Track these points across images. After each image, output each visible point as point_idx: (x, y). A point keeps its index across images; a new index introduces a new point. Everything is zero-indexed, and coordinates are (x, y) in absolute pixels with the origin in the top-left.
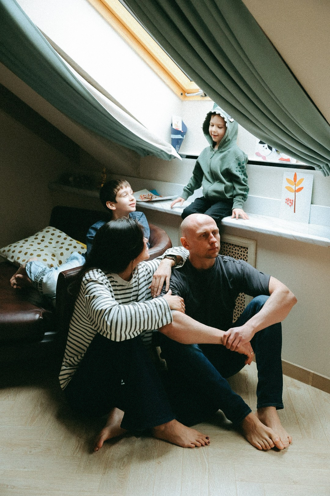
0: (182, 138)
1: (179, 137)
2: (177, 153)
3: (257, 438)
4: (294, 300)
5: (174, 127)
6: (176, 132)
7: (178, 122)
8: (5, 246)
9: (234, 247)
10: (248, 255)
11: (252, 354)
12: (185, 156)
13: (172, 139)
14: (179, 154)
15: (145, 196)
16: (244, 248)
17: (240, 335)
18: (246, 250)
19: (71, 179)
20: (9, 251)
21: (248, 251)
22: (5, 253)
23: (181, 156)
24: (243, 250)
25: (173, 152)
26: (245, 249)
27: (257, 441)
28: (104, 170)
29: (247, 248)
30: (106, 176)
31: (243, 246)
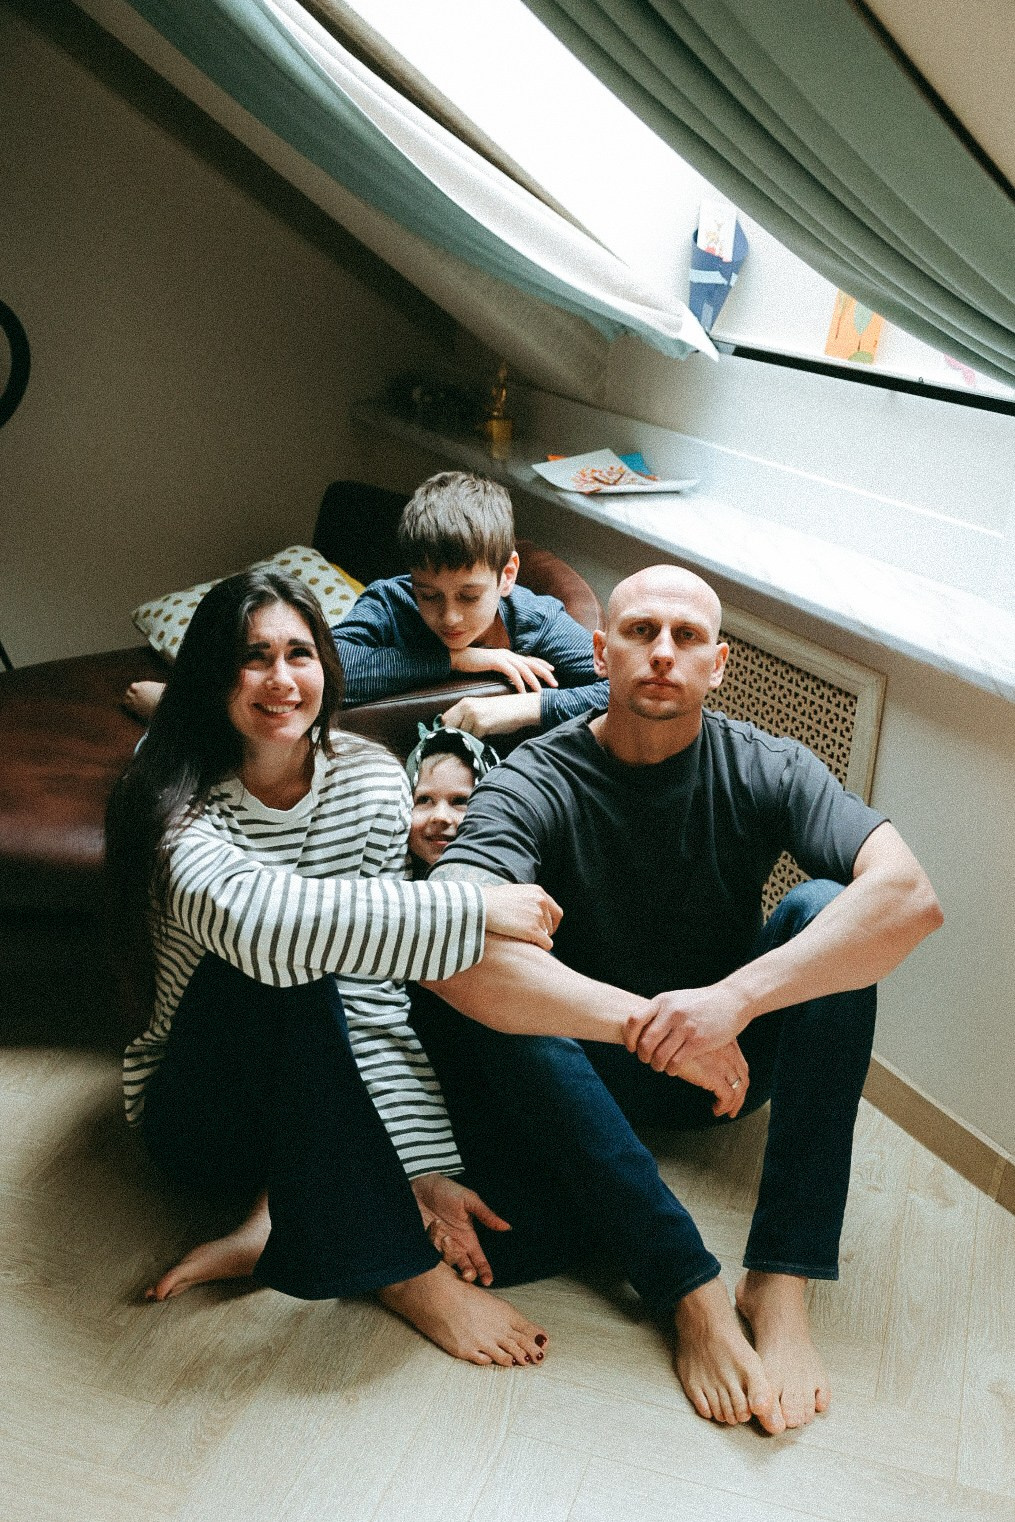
0: (726, 283)
1: (715, 278)
2: (708, 334)
3: (704, 1377)
4: (932, 918)
5: (702, 244)
6: (706, 260)
7: (720, 226)
8: (155, 596)
9: (818, 688)
10: (855, 719)
11: (734, 1086)
12: (732, 349)
13: (691, 282)
14: (711, 339)
15: (597, 475)
16: (847, 695)
17: (689, 1023)
18: (851, 704)
19: (416, 393)
20: (158, 614)
21: (858, 707)
22: (147, 619)
23: (716, 343)
24: (841, 699)
25: (692, 333)
26: (849, 699)
27: (699, 1383)
28: (502, 374)
29: (856, 698)
30: (504, 393)
31: (844, 688)
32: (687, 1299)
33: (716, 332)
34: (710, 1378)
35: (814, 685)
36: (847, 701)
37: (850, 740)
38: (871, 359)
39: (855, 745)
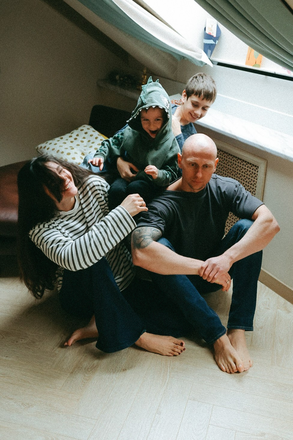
0: (214, 43)
1: (211, 42)
3: (223, 361)
4: (278, 230)
5: (207, 32)
6: (208, 37)
7: (212, 26)
8: (43, 142)
9: (247, 164)
10: (258, 173)
11: (228, 283)
12: (217, 63)
13: (204, 43)
14: (210, 60)
15: (176, 102)
16: (256, 166)
17: (218, 267)
18: (257, 169)
20: (45, 147)
21: (259, 170)
22: (41, 149)
23: (212, 62)
24: (254, 167)
25: (204, 58)
26: (256, 167)
27: (222, 362)
28: (145, 71)
29: (258, 167)
30: (146, 77)
31: (254, 164)
32: (218, 340)
33: (212, 58)
34: (224, 360)
35: (246, 164)
36: (255, 168)
37: (257, 179)
38: (259, 66)
39: (258, 181)
